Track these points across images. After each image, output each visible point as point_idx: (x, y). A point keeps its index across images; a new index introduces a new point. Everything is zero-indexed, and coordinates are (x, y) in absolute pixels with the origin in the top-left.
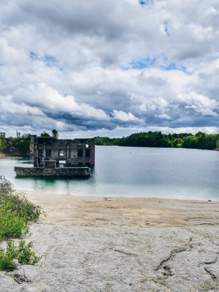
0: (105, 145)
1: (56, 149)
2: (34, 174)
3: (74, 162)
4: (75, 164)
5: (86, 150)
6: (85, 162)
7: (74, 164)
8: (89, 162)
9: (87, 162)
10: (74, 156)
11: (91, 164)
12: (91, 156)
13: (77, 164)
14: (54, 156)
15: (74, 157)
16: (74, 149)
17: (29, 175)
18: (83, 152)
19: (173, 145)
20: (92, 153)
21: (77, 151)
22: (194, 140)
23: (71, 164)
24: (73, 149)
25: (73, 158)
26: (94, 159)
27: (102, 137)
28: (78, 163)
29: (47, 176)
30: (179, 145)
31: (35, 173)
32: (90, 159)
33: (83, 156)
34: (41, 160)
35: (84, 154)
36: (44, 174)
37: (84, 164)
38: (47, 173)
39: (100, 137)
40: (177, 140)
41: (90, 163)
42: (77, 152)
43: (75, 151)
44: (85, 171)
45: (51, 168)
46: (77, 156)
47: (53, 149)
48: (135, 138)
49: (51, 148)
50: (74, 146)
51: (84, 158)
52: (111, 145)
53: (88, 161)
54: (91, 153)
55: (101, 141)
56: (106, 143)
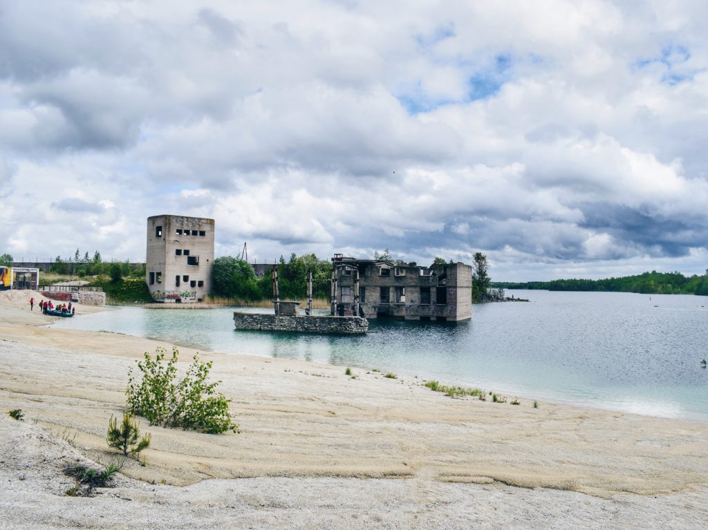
1: (375, 286)
2: (259, 325)
3: (412, 315)
4: (415, 319)
5: (437, 288)
6: (435, 314)
7: (412, 319)
8: (445, 316)
9: (440, 315)
10: (412, 301)
11: (448, 319)
12: (448, 300)
13: (418, 318)
14: (371, 300)
15: (411, 304)
16: (412, 286)
17: (251, 327)
18: (432, 293)
20: (450, 294)
21: (418, 289)
23: (407, 318)
24: (409, 286)
25: (410, 306)
26: (456, 309)
28: (421, 317)
29: (281, 331)
31: (261, 324)
32: (446, 309)
33: (432, 303)
34: (345, 309)
35: (433, 298)
36: (275, 326)
37: (432, 319)
38: (281, 326)
41: (446, 318)
42: (417, 292)
43: (413, 289)
44: (350, 324)
45: (288, 316)
46: (418, 301)
47: (368, 286)
49: (365, 284)
50: (411, 278)
51: (433, 307)
52: (675, 294)
53: (442, 312)
54: (448, 296)
55: (652, 282)
56: (663, 287)
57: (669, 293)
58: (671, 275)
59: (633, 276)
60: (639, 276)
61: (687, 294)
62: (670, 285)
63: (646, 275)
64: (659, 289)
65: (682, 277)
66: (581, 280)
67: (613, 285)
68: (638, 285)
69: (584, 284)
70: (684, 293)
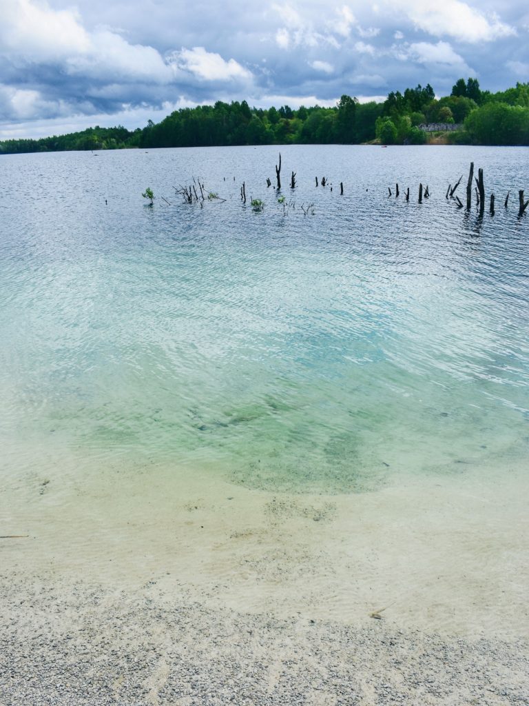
0: (104, 149)
19: (275, 138)
22: (329, 119)
27: (107, 128)
30: (293, 136)
39: (100, 127)
40: (287, 123)
48: (180, 122)
52: (120, 148)
55: (96, 138)
56: (107, 142)
57: (114, 148)
58: (115, 129)
59: (76, 133)
60: (82, 133)
61: (132, 148)
62: (114, 140)
63: (89, 131)
64: (103, 144)
65: (126, 131)
66: (21, 141)
67: (56, 143)
68: (81, 142)
69: (25, 145)
70: (128, 148)
